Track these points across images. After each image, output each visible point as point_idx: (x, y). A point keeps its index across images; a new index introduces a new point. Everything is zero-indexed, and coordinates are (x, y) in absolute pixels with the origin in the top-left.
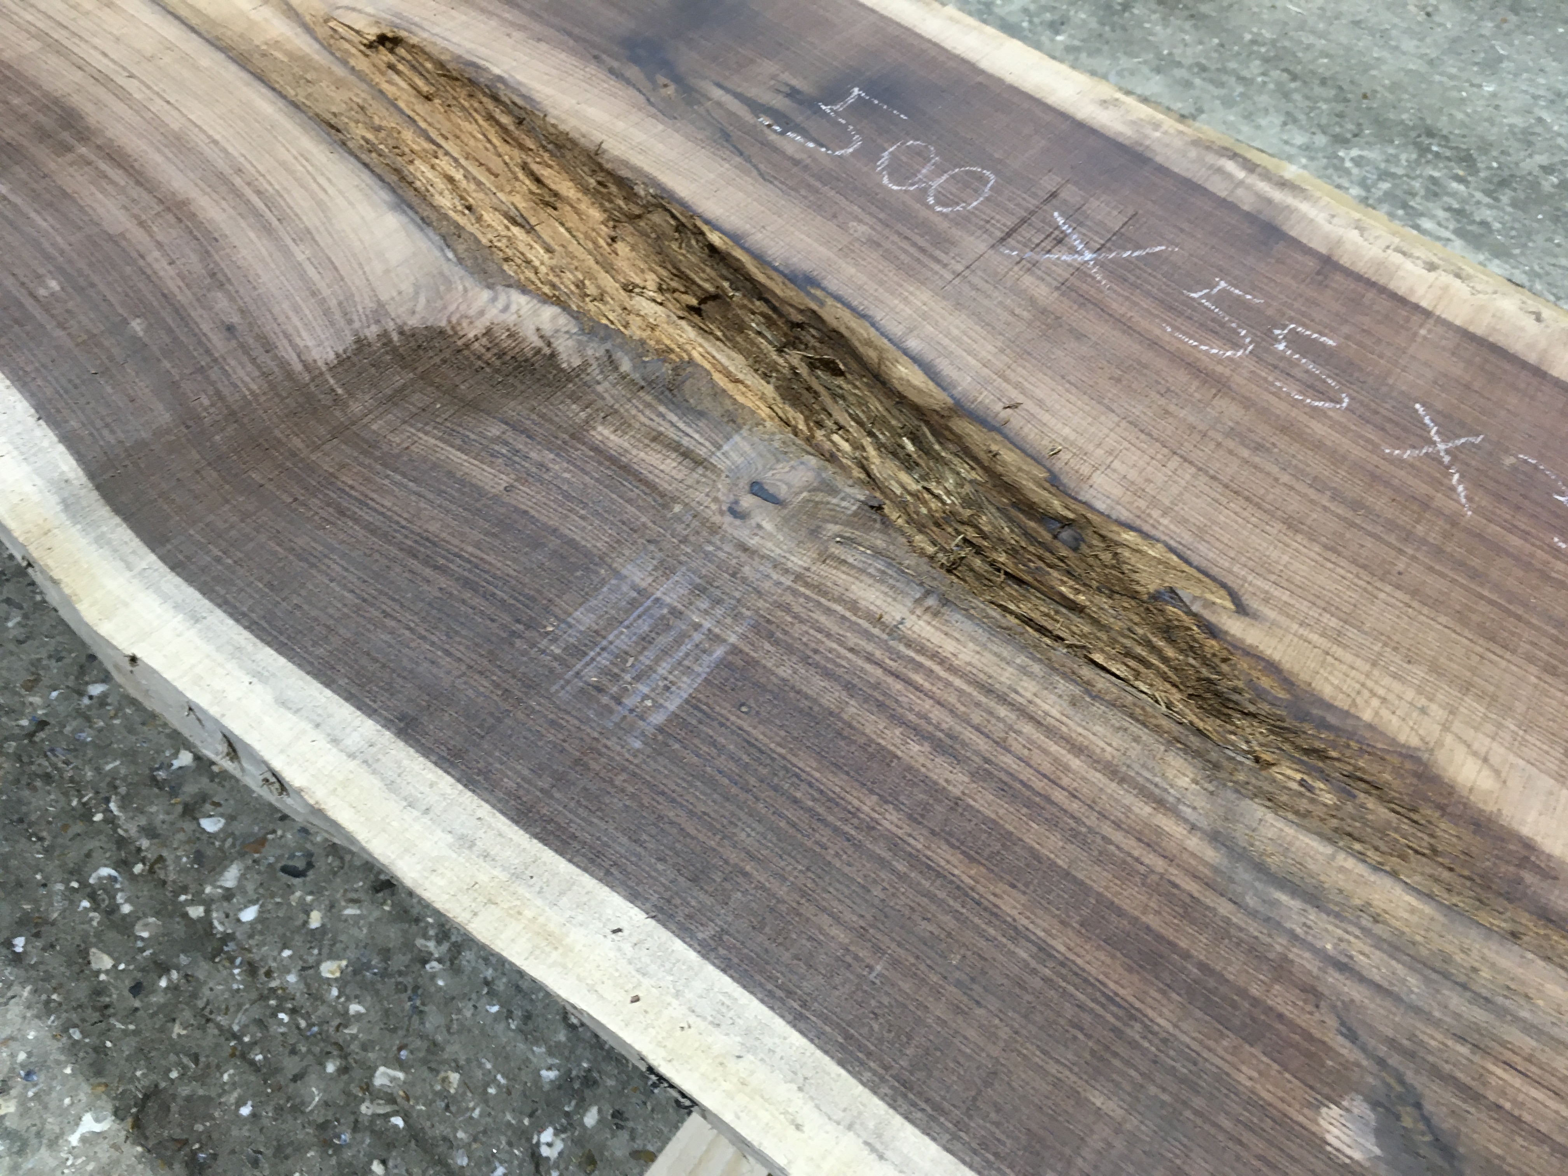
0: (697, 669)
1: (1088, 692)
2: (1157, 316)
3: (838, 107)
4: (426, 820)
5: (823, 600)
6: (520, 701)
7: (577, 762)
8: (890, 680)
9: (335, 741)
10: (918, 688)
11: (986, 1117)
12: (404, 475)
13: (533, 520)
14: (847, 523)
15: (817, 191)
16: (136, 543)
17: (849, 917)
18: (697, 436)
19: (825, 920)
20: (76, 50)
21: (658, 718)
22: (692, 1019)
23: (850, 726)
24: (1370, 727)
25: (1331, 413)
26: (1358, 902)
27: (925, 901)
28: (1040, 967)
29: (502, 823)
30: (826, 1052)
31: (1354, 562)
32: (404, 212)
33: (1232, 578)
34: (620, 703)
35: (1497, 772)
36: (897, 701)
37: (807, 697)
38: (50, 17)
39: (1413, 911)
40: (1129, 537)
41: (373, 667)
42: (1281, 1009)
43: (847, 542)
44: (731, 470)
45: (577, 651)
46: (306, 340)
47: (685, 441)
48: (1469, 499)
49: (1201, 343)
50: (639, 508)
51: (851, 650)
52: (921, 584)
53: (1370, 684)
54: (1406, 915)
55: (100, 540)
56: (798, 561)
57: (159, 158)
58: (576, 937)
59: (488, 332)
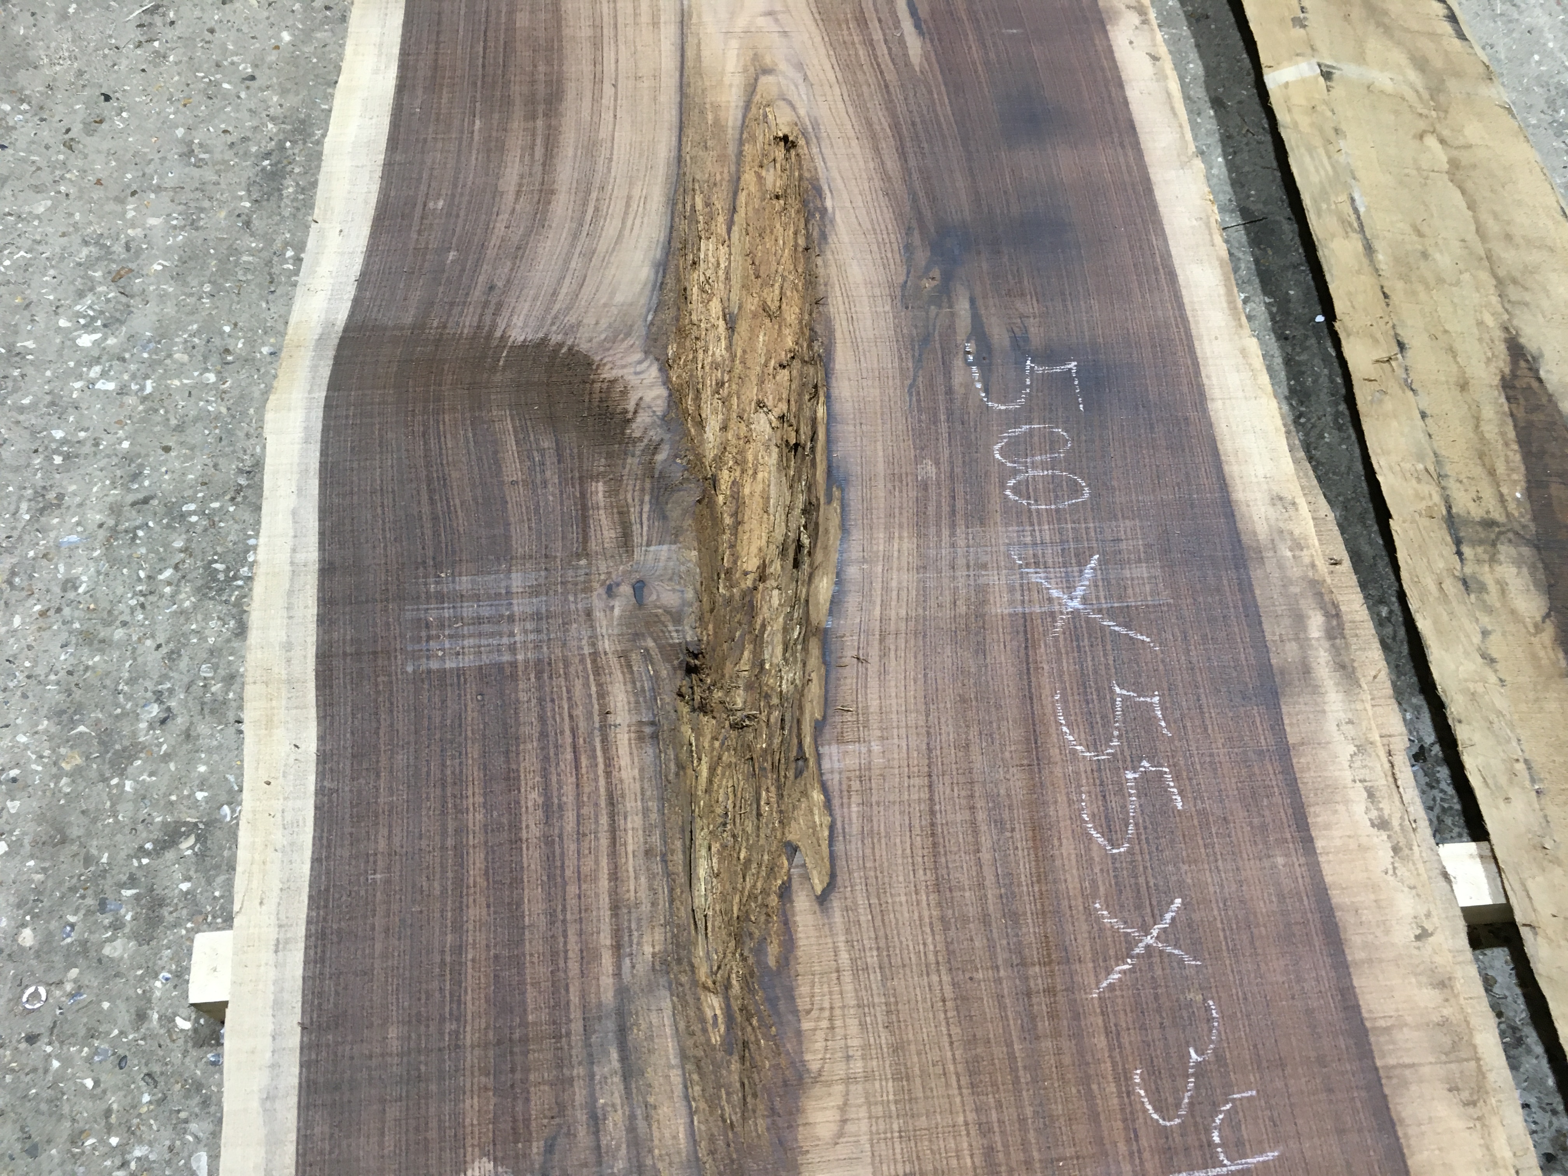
0: (484, 657)
1: (663, 855)
2: (1062, 682)
3: (1039, 370)
4: (285, 621)
5: (592, 677)
6: (387, 600)
7: (375, 653)
8: (569, 749)
9: (294, 550)
10: (577, 767)
11: (337, 984)
12: (474, 435)
13: (505, 509)
14: (661, 648)
15: (936, 422)
16: (325, 381)
17: (396, 841)
18: (645, 528)
19: (383, 831)
20: (606, 49)
21: (434, 665)
22: (279, 815)
23: (518, 754)
24: (799, 1033)
25: (1095, 848)
26: (651, 1100)
27: (438, 869)
28: (448, 953)
29: (312, 651)
30: (310, 886)
31: (948, 944)
32: (657, 273)
33: (846, 877)
34: (427, 641)
35: (841, 1134)
36: (558, 764)
37: (517, 719)
38: (616, 16)
39: (675, 1137)
40: (817, 796)
41: (348, 527)
42: (533, 1097)
43: (647, 656)
44: (638, 563)
45: (441, 598)
46: (518, 321)
47: (636, 528)
48: (1111, 987)
49: (1068, 726)
50: (564, 546)
51: (571, 717)
52: (654, 716)
53: (838, 1012)
54: (667, 1135)
55: (314, 368)
56: (606, 645)
57: (570, 152)
58: (279, 733)
59: (613, 382)
